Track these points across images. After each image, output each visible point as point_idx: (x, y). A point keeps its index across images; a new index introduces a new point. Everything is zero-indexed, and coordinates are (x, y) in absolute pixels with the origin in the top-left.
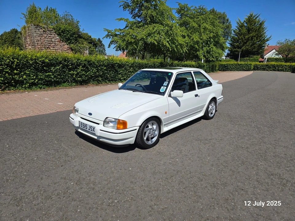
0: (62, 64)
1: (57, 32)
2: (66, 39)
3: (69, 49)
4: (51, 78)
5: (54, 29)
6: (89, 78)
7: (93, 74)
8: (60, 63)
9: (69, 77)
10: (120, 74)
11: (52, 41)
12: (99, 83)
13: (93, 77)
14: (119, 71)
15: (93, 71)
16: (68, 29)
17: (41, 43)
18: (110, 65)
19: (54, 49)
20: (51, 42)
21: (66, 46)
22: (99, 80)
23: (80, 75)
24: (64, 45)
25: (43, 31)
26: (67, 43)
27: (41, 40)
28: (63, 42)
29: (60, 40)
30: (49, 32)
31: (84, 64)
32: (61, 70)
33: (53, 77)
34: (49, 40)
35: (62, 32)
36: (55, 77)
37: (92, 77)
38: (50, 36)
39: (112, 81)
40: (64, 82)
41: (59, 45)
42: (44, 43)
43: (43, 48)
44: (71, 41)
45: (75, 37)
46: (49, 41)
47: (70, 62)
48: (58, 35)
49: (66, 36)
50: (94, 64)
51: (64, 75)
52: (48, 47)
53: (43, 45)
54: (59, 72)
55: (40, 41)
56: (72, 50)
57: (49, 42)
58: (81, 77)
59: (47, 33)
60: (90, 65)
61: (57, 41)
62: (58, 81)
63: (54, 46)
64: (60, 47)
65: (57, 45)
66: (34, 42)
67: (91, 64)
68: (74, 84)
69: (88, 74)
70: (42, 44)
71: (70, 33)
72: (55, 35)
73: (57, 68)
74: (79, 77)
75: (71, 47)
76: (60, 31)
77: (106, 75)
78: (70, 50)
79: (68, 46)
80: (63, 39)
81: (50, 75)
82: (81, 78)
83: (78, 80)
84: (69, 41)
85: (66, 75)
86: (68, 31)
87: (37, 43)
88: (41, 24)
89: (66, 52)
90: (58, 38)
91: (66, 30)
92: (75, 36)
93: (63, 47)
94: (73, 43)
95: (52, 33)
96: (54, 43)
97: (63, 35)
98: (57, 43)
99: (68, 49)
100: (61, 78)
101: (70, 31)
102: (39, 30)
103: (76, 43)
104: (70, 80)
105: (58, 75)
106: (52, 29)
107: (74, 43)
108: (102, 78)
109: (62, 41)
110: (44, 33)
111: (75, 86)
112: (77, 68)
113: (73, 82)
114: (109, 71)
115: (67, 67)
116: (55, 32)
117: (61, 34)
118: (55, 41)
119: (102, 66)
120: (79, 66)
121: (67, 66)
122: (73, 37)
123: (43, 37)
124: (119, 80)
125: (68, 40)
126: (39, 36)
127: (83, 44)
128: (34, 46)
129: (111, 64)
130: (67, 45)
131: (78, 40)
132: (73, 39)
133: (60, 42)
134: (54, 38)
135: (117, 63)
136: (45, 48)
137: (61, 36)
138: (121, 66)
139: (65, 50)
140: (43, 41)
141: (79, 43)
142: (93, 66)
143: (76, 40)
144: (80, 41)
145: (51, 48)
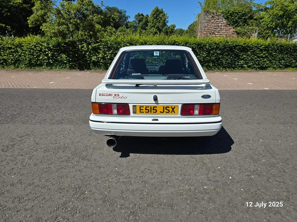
1: (225, 16)
2: (233, 22)
3: (234, 33)
5: (223, 13)
7: (202, 59)
10: (242, 60)
11: (218, 26)
12: (209, 70)
14: (242, 56)
16: (237, 11)
17: (207, 29)
19: (219, 33)
20: (218, 27)
21: (232, 30)
22: (210, 66)
24: (230, 29)
25: (212, 16)
26: (234, 27)
27: (208, 26)
28: (229, 26)
29: (227, 24)
30: (217, 17)
34: (215, 25)
35: (231, 15)
38: (217, 21)
39: (228, 67)
41: (225, 29)
42: (211, 29)
43: (208, 34)
44: (239, 24)
45: (245, 19)
48: (225, 19)
49: (233, 19)
52: (213, 33)
53: (209, 31)
55: (207, 27)
56: (238, 34)
57: (215, 27)
59: (215, 18)
61: (223, 25)
63: (219, 31)
64: (225, 31)
65: (222, 29)
70: (208, 29)
71: (239, 15)
72: (222, 19)
75: (237, 30)
76: (228, 14)
77: (221, 60)
78: (236, 34)
79: (234, 30)
80: (230, 23)
84: (236, 25)
86: (237, 13)
87: (204, 29)
88: (210, 11)
89: (231, 36)
90: (225, 22)
91: (235, 12)
93: (228, 31)
94: (241, 25)
96: (220, 27)
97: (230, 19)
98: (223, 27)
99: (233, 33)
101: (239, 13)
102: (208, 16)
103: (244, 25)
106: (220, 14)
108: (215, 63)
110: (212, 18)
114: (226, 55)
116: (223, 16)
118: (221, 26)
122: (242, 19)
123: (211, 23)
124: (239, 67)
125: (235, 23)
126: (207, 22)
127: (252, 25)
128: (201, 33)
130: (234, 28)
131: (247, 22)
132: (241, 21)
133: (226, 26)
134: (221, 22)
135: (240, 46)
136: (210, 33)
137: (228, 19)
138: (245, 49)
139: (230, 34)
140: (210, 27)
141: (248, 25)
142: (204, 50)
143: (245, 22)
144: (249, 23)
145: (216, 33)
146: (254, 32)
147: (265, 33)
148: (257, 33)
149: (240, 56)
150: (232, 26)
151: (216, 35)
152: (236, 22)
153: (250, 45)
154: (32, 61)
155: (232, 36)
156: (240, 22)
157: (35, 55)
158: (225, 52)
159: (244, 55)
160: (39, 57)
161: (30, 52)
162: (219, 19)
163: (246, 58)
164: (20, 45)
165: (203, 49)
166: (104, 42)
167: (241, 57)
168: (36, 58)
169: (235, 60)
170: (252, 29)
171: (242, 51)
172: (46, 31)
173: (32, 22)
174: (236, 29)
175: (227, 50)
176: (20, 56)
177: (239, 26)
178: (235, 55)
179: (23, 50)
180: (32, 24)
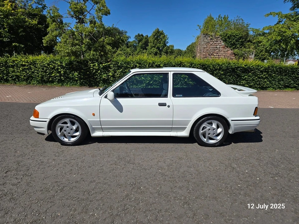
1: (223, 38)
2: (231, 44)
3: (232, 54)
5: (221, 35)
11: (217, 48)
16: (234, 34)
17: (206, 50)
19: (217, 55)
20: (216, 49)
21: (230, 52)
24: (228, 51)
25: (211, 38)
26: (232, 48)
28: (227, 48)
29: (225, 46)
30: (215, 39)
34: (214, 47)
35: (229, 37)
38: (216, 43)
41: (223, 51)
42: (209, 50)
43: (207, 55)
45: (242, 42)
46: (213, 48)
48: (224, 41)
49: (231, 41)
52: (212, 54)
55: (206, 48)
57: (214, 49)
59: (213, 40)
61: (221, 47)
63: (218, 53)
64: (223, 53)
65: (221, 51)
66: (201, 50)
70: (207, 51)
71: (236, 38)
72: (220, 41)
74: (191, 81)
75: (235, 52)
76: (226, 37)
77: (224, 80)
78: (234, 55)
79: (232, 51)
80: (228, 45)
84: (234, 47)
86: (234, 36)
87: (203, 50)
88: (209, 33)
89: (229, 57)
90: (223, 44)
91: (233, 35)
92: (241, 40)
93: (226, 53)
94: (238, 47)
95: (218, 40)
96: (218, 49)
97: (228, 41)
98: (221, 49)
99: (231, 55)
101: (237, 36)
102: (207, 38)
103: (241, 47)
106: (219, 36)
107: (238, 48)
109: (227, 46)
110: (211, 40)
116: (222, 39)
117: (227, 40)
122: (239, 41)
123: (209, 45)
125: (233, 46)
126: (206, 44)
127: (249, 48)
128: (200, 54)
130: (231, 50)
131: (244, 44)
132: (238, 43)
133: (224, 48)
134: (219, 44)
135: (241, 67)
136: (209, 54)
137: (226, 41)
138: (246, 70)
139: (228, 55)
140: (208, 48)
141: (245, 47)
143: (242, 44)
144: (246, 45)
145: (215, 55)
146: (251, 53)
147: (262, 55)
148: (254, 55)
149: (242, 76)
150: (230, 48)
151: (214, 56)
152: (234, 44)
153: (251, 67)
154: (44, 78)
155: (230, 57)
156: (237, 45)
157: (47, 72)
158: (228, 72)
159: (245, 76)
160: (51, 74)
161: (43, 69)
162: (217, 41)
163: (247, 78)
164: (34, 63)
165: (207, 69)
166: (114, 61)
167: (242, 78)
168: (48, 75)
169: (236, 81)
170: (249, 51)
171: (243, 72)
172: (60, 50)
173: (47, 42)
175: (230, 71)
176: (33, 72)
177: (237, 48)
178: (237, 75)
179: (36, 68)
180: (47, 44)
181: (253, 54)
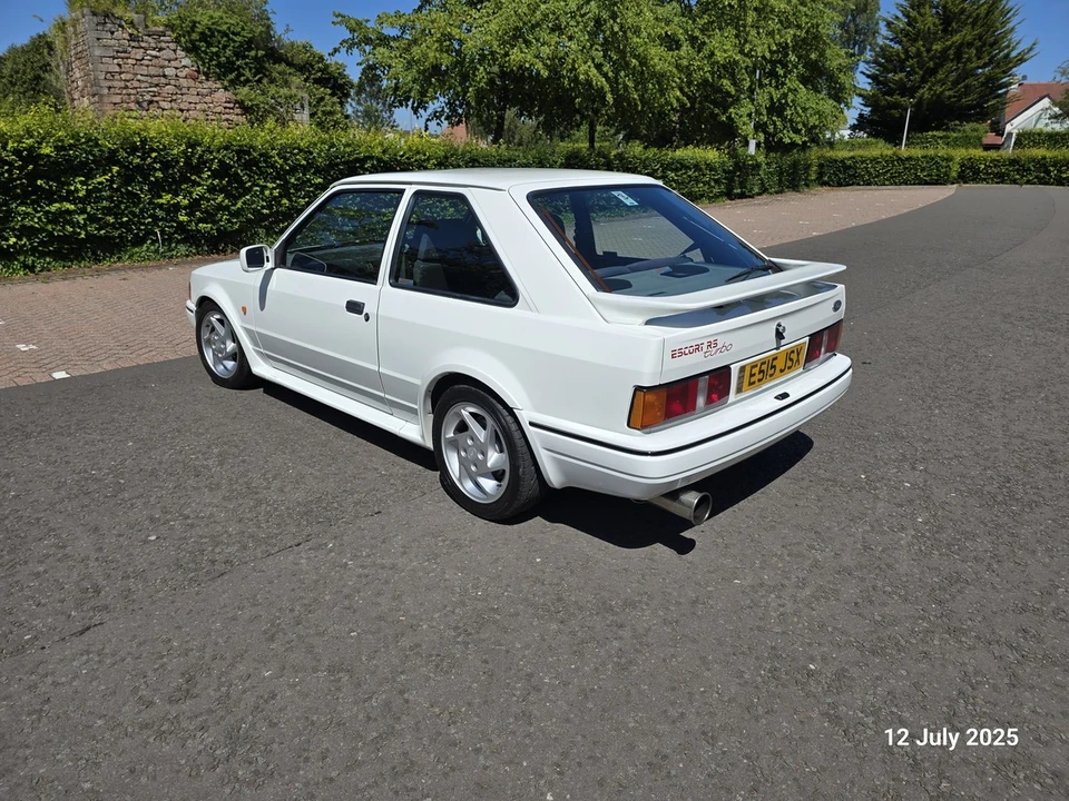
0: (117, 163)
1: (183, 39)
2: (218, 66)
3: (231, 105)
4: (75, 225)
5: (170, 26)
6: (249, 220)
7: (263, 207)
8: (112, 158)
9: (156, 219)
11: (165, 76)
13: (266, 217)
15: (262, 192)
16: (224, 28)
17: (122, 84)
18: (337, 165)
19: (175, 106)
20: (163, 80)
21: (221, 95)
23: (207, 212)
24: (212, 92)
25: (130, 35)
26: (226, 83)
27: (120, 73)
28: (207, 80)
29: (198, 72)
30: (150, 39)
31: (221, 162)
32: (118, 190)
33: (81, 219)
34: (153, 71)
35: (203, 37)
36: (92, 219)
37: (260, 218)
38: (156, 57)
40: (139, 241)
41: (194, 92)
42: (136, 84)
43: (133, 106)
44: (240, 75)
45: (256, 58)
46: (152, 76)
47: (154, 155)
48: (187, 50)
49: (217, 54)
50: (265, 161)
51: (133, 213)
52: (151, 102)
53: (133, 92)
54: (110, 199)
55: (117, 77)
56: (246, 110)
57: (155, 80)
58: (209, 217)
59: (143, 44)
60: (248, 166)
61: (183, 75)
62: (107, 238)
63: (174, 97)
64: (197, 99)
65: (185, 90)
66: (95, 83)
67: (255, 162)
68: (182, 248)
69: (244, 203)
70: (126, 87)
71: (234, 41)
72: (175, 51)
73: (100, 183)
74: (201, 220)
75: (239, 97)
76: (194, 36)
78: (239, 111)
79: (229, 94)
80: (209, 69)
81: (68, 212)
82: (214, 222)
83: (199, 231)
84: (232, 76)
85: (142, 211)
86: (225, 34)
87: (107, 84)
88: (118, 12)
89: (224, 117)
90: (186, 62)
91: (219, 31)
92: (253, 53)
93: (208, 99)
94: (248, 81)
95: (164, 45)
96: (172, 82)
97: (205, 53)
98: (183, 82)
99: (230, 108)
100: (122, 225)
101: (234, 33)
102: (112, 33)
103: (259, 81)
104: (162, 232)
105: (108, 211)
106: (162, 28)
107: (251, 81)
109: (205, 74)
110: (133, 44)
111: (187, 256)
112: (187, 180)
113: (178, 242)
115: (146, 178)
116: (177, 41)
117: (199, 48)
118: (176, 76)
119: (305, 169)
120: (198, 172)
121: (144, 172)
122: (247, 57)
123: (130, 61)
125: (227, 72)
126: (114, 58)
127: (286, 84)
128: (96, 98)
129: (344, 163)
130: (226, 89)
131: (267, 70)
132: (246, 64)
133: (195, 79)
134: (173, 63)
136: (138, 103)
137: (198, 53)
139: (219, 109)
140: (130, 76)
141: (272, 81)
142: (262, 173)
143: (260, 69)
144: (275, 74)
145: (163, 104)
146: (298, 106)
147: (323, 112)
148: (307, 112)
150: (219, 79)
151: (163, 110)
152: (231, 66)
155: (227, 116)
156: (244, 69)
162: (161, 49)
165: (259, 168)
170: (290, 97)
174: (236, 95)
177: (244, 84)
181: (302, 107)
